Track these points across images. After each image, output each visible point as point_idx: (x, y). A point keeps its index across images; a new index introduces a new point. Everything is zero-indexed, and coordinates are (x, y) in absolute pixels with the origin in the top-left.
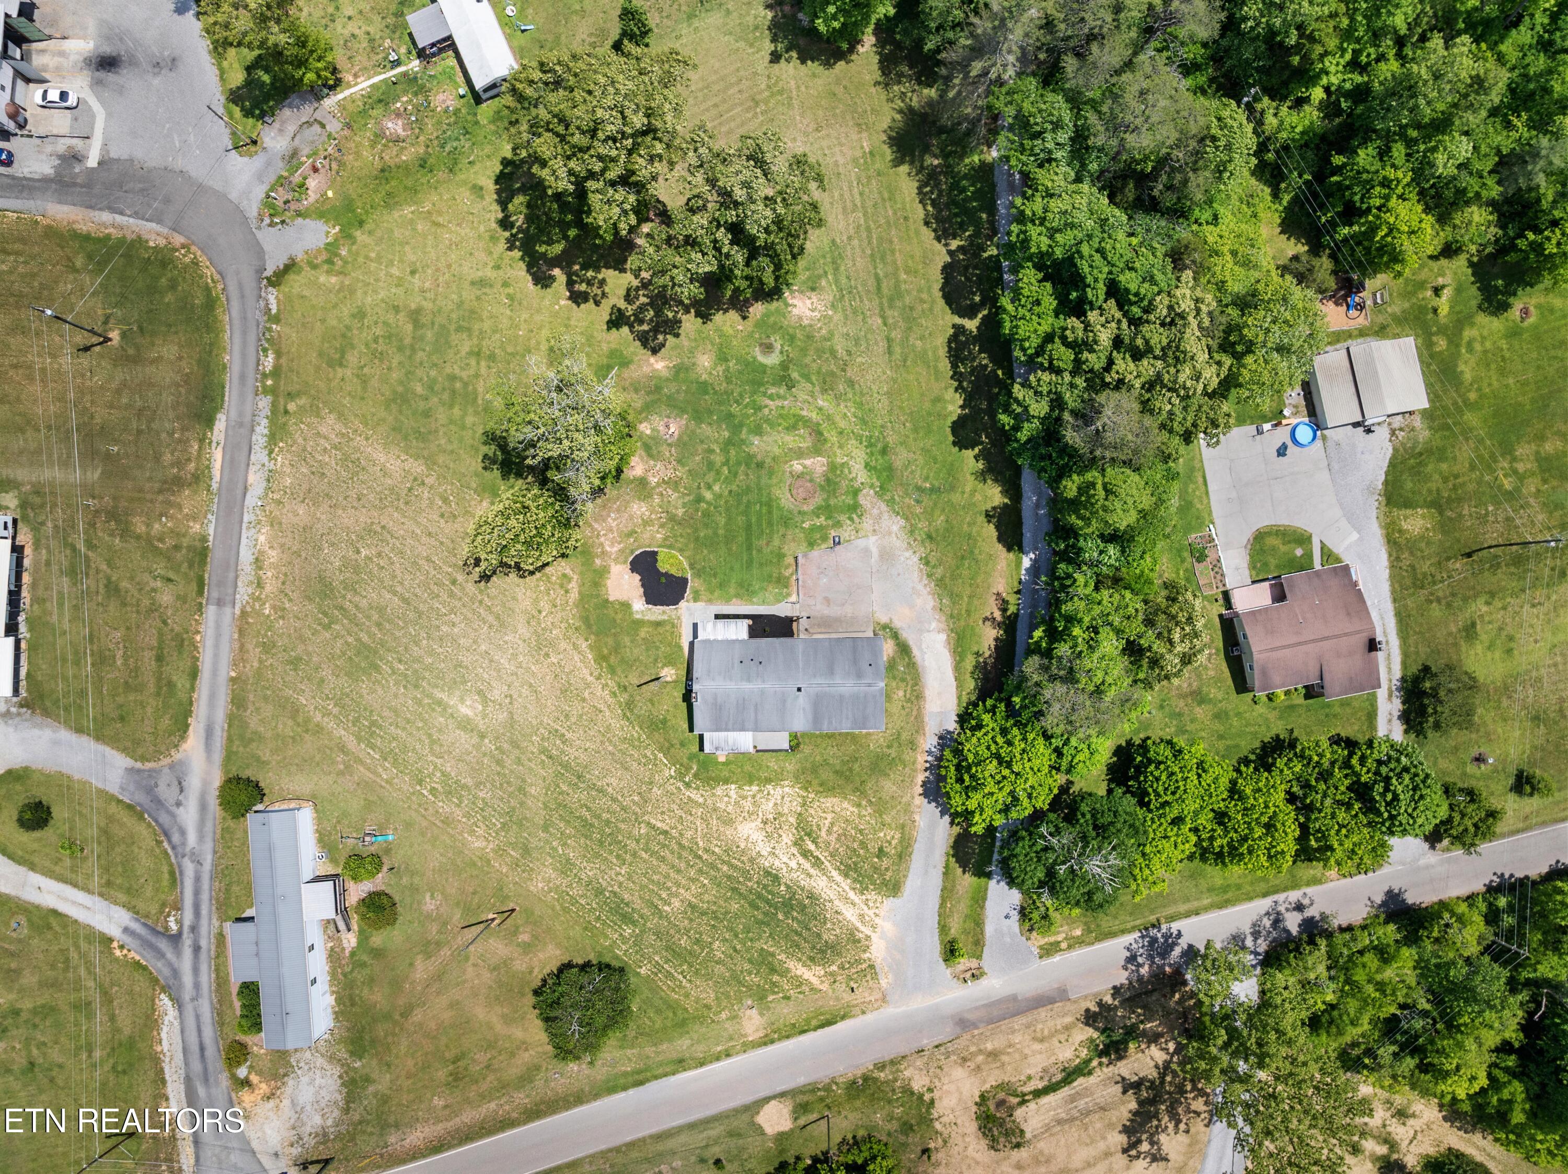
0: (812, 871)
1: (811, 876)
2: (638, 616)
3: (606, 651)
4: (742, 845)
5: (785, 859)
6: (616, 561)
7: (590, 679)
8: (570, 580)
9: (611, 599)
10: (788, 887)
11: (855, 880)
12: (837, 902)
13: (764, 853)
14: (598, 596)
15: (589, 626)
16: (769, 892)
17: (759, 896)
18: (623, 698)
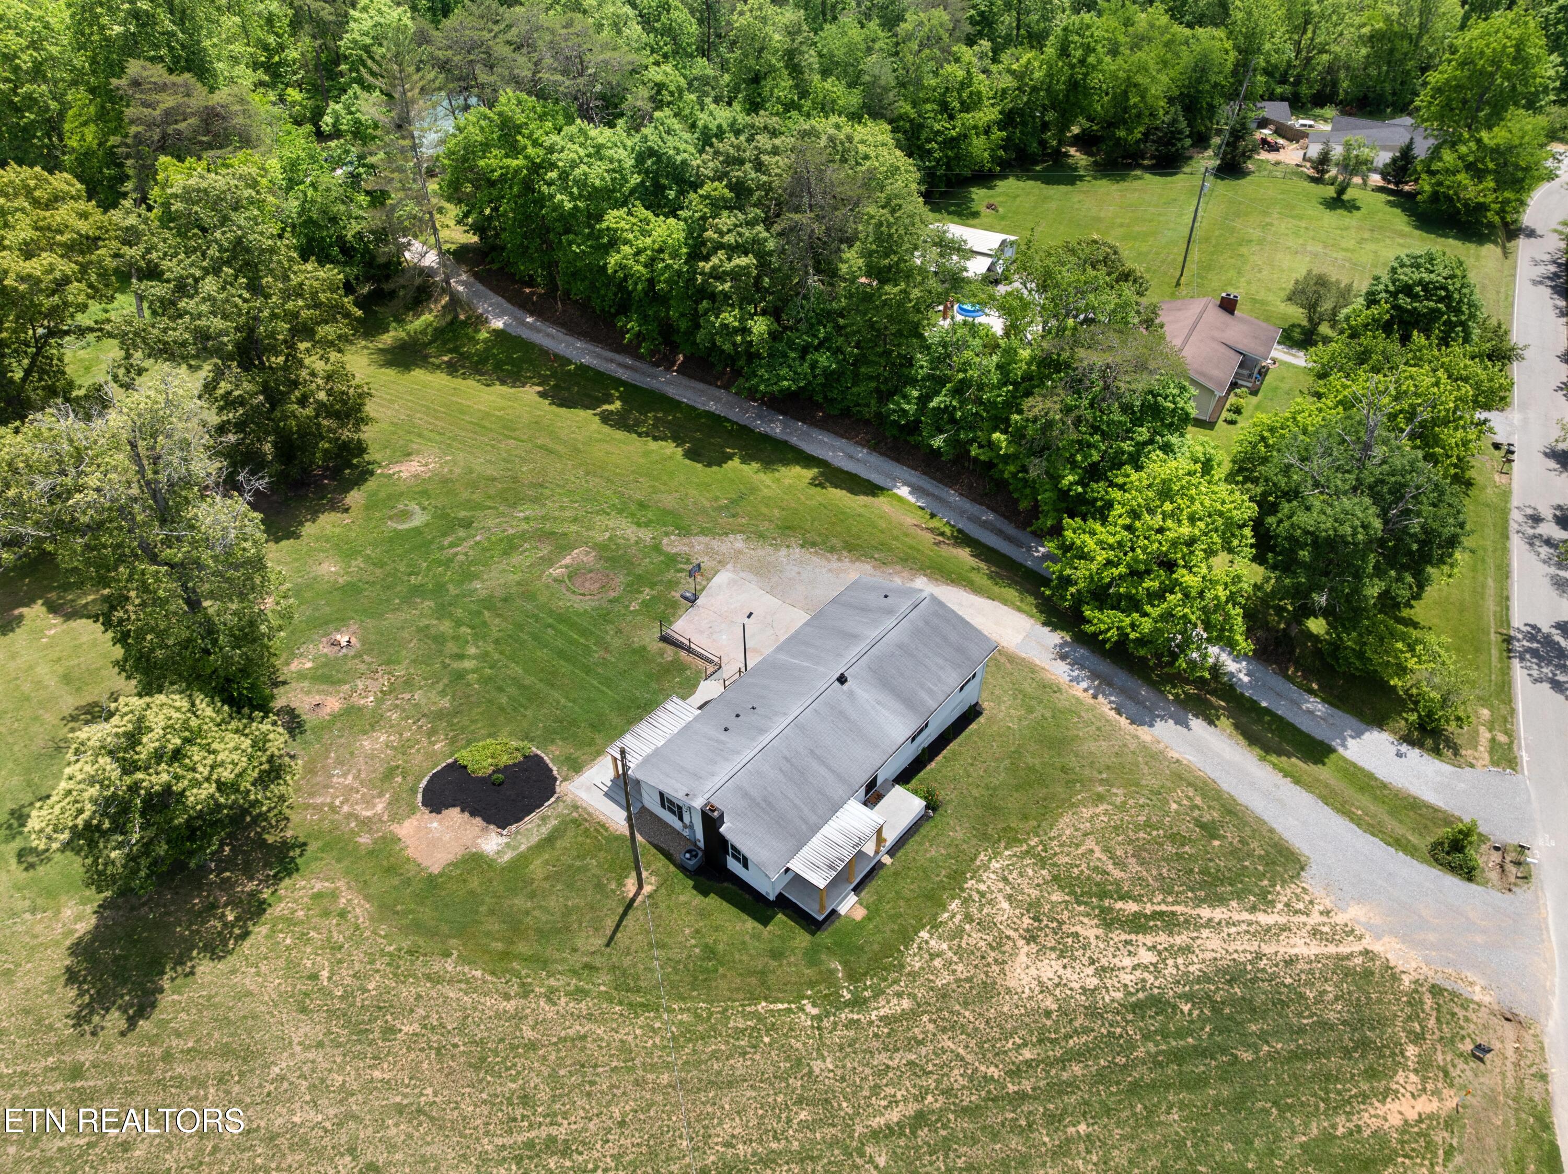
0: (1180, 940)
1: (1187, 950)
2: (507, 857)
3: (499, 946)
4: (1050, 1004)
5: (1128, 962)
6: (395, 818)
7: (510, 1006)
8: (334, 895)
9: (436, 870)
10: (1188, 997)
11: (1239, 896)
12: (1267, 949)
13: (1092, 982)
14: (408, 882)
15: (432, 934)
16: (1180, 1034)
17: (1178, 1056)
18: (603, 982)
